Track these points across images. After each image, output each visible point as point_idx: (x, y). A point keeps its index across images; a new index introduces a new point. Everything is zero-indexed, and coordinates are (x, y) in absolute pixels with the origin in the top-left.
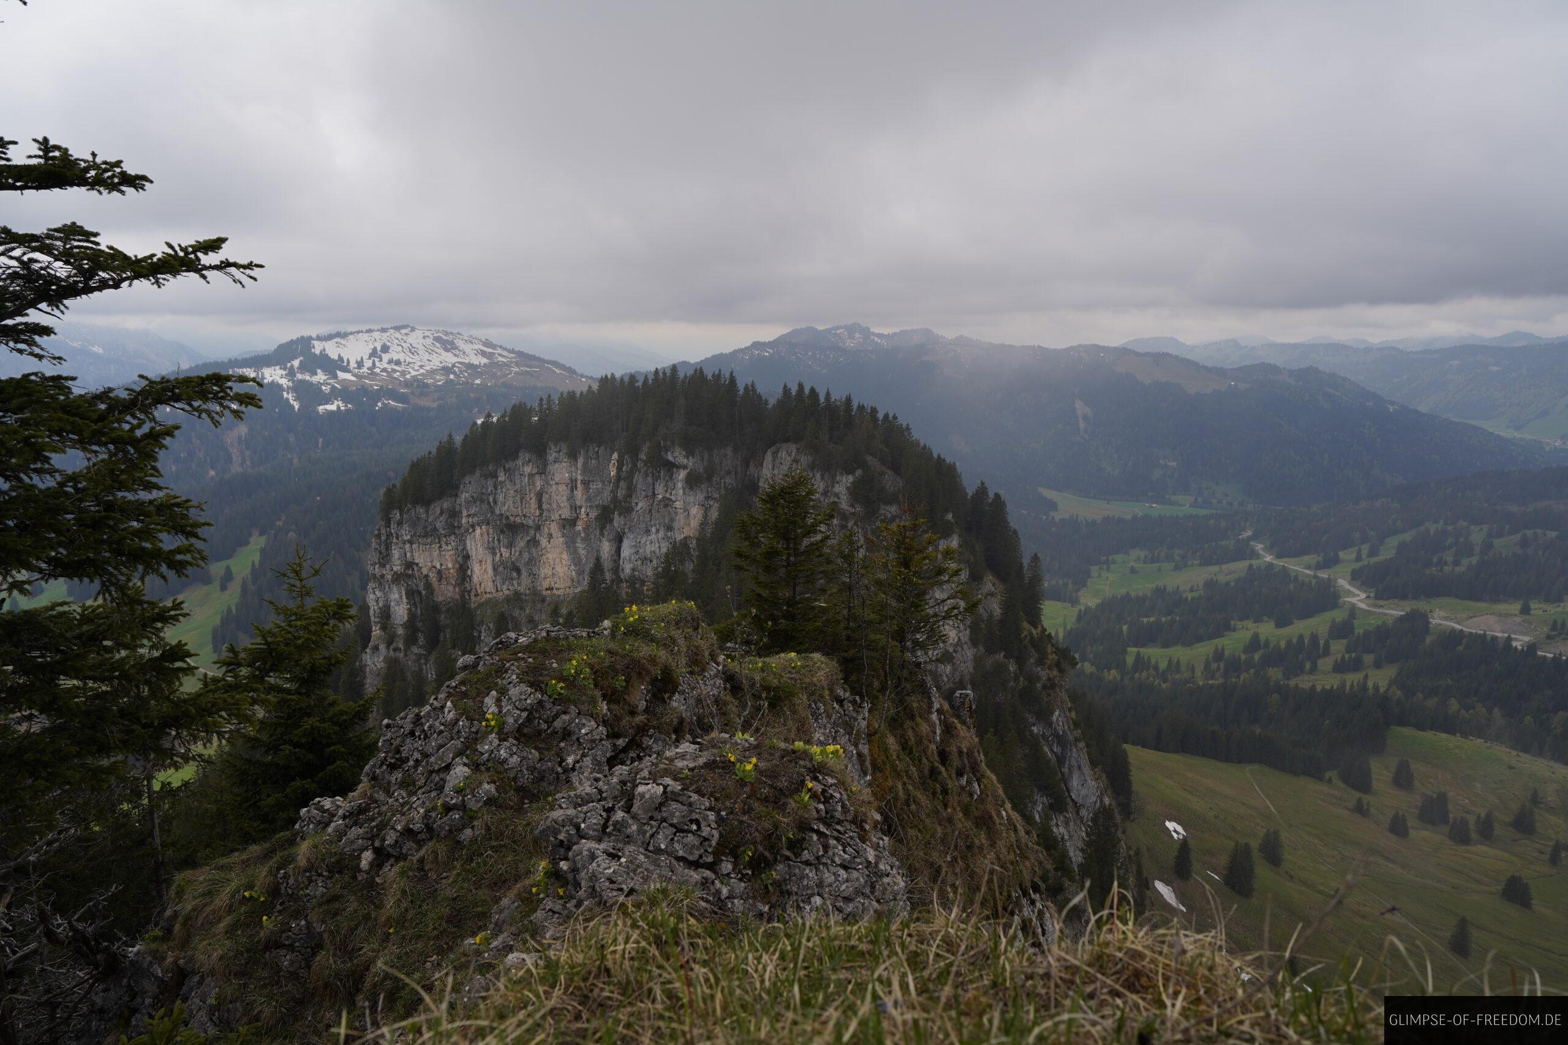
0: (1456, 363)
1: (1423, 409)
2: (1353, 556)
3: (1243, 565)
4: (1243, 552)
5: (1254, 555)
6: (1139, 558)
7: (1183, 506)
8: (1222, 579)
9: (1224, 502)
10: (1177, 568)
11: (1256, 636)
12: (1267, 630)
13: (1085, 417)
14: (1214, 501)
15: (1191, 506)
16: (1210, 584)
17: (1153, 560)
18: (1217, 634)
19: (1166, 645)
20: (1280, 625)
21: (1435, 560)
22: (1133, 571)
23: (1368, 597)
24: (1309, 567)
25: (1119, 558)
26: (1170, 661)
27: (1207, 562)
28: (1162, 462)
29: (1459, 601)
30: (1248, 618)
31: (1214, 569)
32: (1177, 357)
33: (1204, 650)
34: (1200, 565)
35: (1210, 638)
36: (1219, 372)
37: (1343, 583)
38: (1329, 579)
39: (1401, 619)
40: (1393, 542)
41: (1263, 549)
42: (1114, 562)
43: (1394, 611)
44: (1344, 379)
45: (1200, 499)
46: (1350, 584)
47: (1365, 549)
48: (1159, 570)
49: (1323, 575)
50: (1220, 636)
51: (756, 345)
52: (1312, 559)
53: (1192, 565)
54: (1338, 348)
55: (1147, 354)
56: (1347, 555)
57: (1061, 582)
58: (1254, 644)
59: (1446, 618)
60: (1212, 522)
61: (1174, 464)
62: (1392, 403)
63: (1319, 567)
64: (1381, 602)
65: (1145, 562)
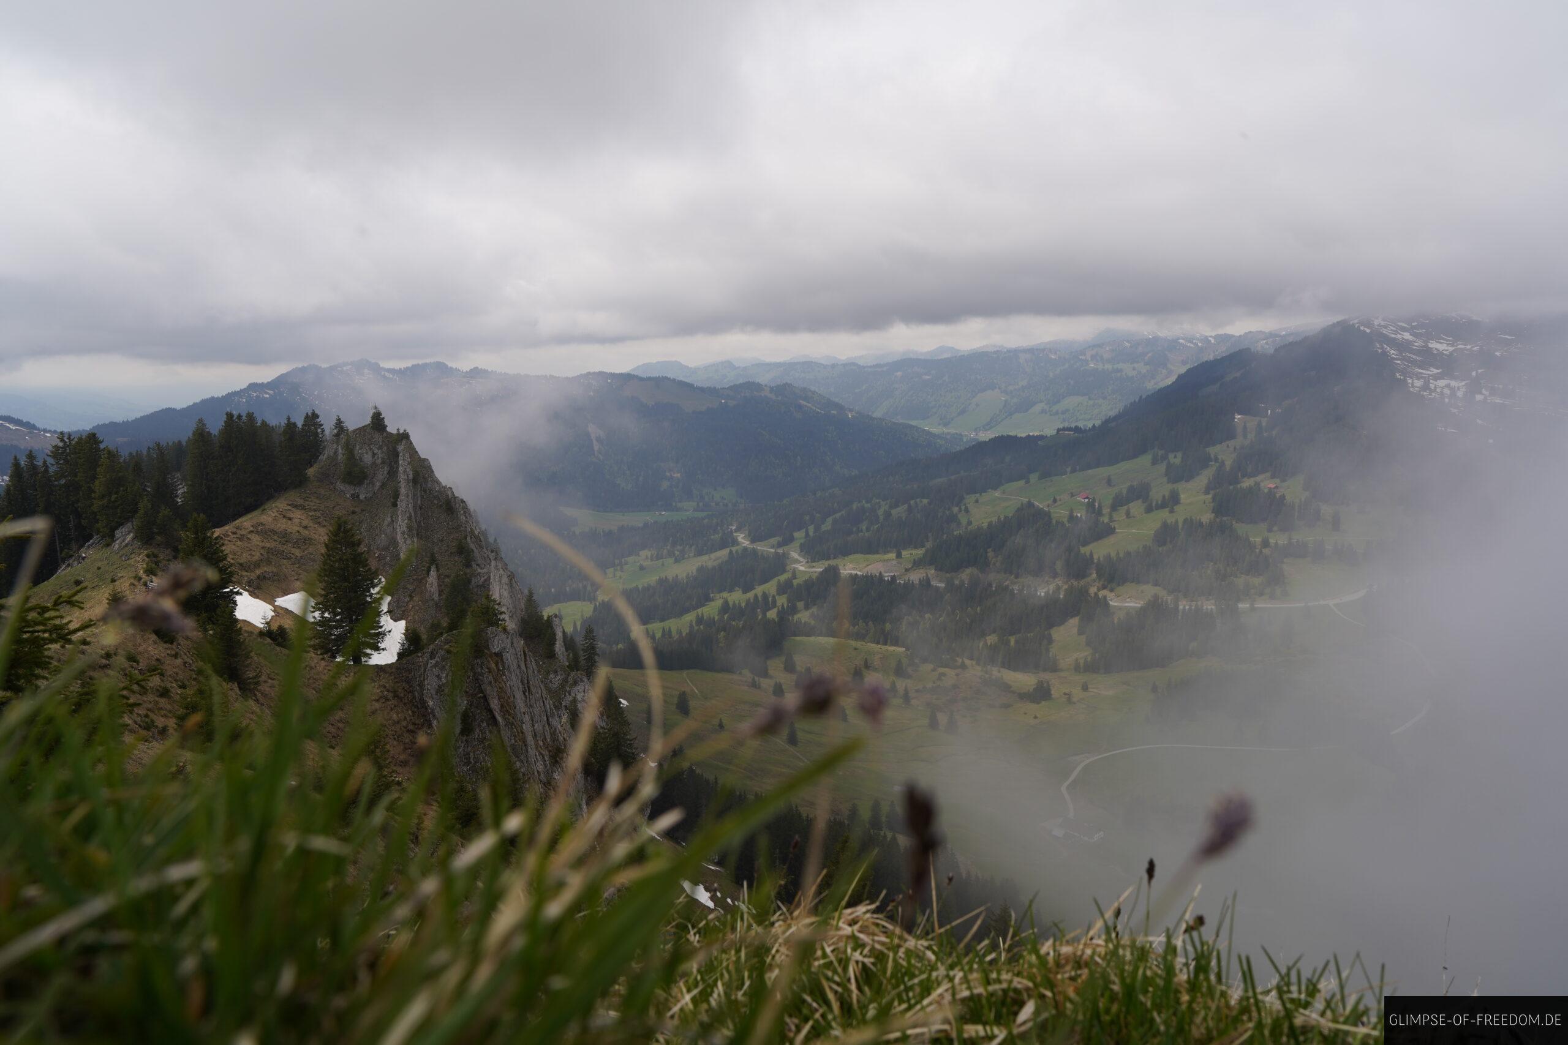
0: (899, 374)
1: (878, 414)
2: (803, 535)
3: (724, 553)
4: (728, 541)
5: (735, 542)
6: (647, 558)
7: (688, 510)
8: (710, 564)
9: (721, 504)
10: (676, 561)
11: (726, 603)
12: (737, 597)
13: (598, 439)
14: (713, 504)
15: (695, 510)
16: (701, 569)
17: (659, 557)
18: (701, 604)
19: (662, 620)
20: (745, 592)
21: (854, 529)
22: (642, 568)
23: (807, 562)
24: (773, 547)
25: (631, 559)
26: (664, 629)
27: (700, 553)
28: (668, 474)
29: (863, 555)
30: (725, 591)
31: (705, 558)
32: (674, 380)
33: (690, 617)
34: (695, 556)
35: (695, 609)
36: (712, 391)
37: (795, 555)
38: (784, 554)
39: (821, 573)
40: (830, 520)
41: (743, 538)
42: (626, 564)
43: (819, 568)
44: (814, 393)
45: (701, 504)
46: (799, 555)
47: (811, 529)
48: (663, 565)
49: (780, 551)
50: (703, 605)
51: (253, 386)
52: (774, 541)
53: (689, 557)
54: (809, 365)
55: (649, 379)
56: (799, 535)
57: (581, 585)
58: (725, 608)
59: (854, 569)
60: (706, 521)
61: (679, 475)
62: (851, 411)
63: (780, 545)
64: (814, 564)
65: (652, 560)
